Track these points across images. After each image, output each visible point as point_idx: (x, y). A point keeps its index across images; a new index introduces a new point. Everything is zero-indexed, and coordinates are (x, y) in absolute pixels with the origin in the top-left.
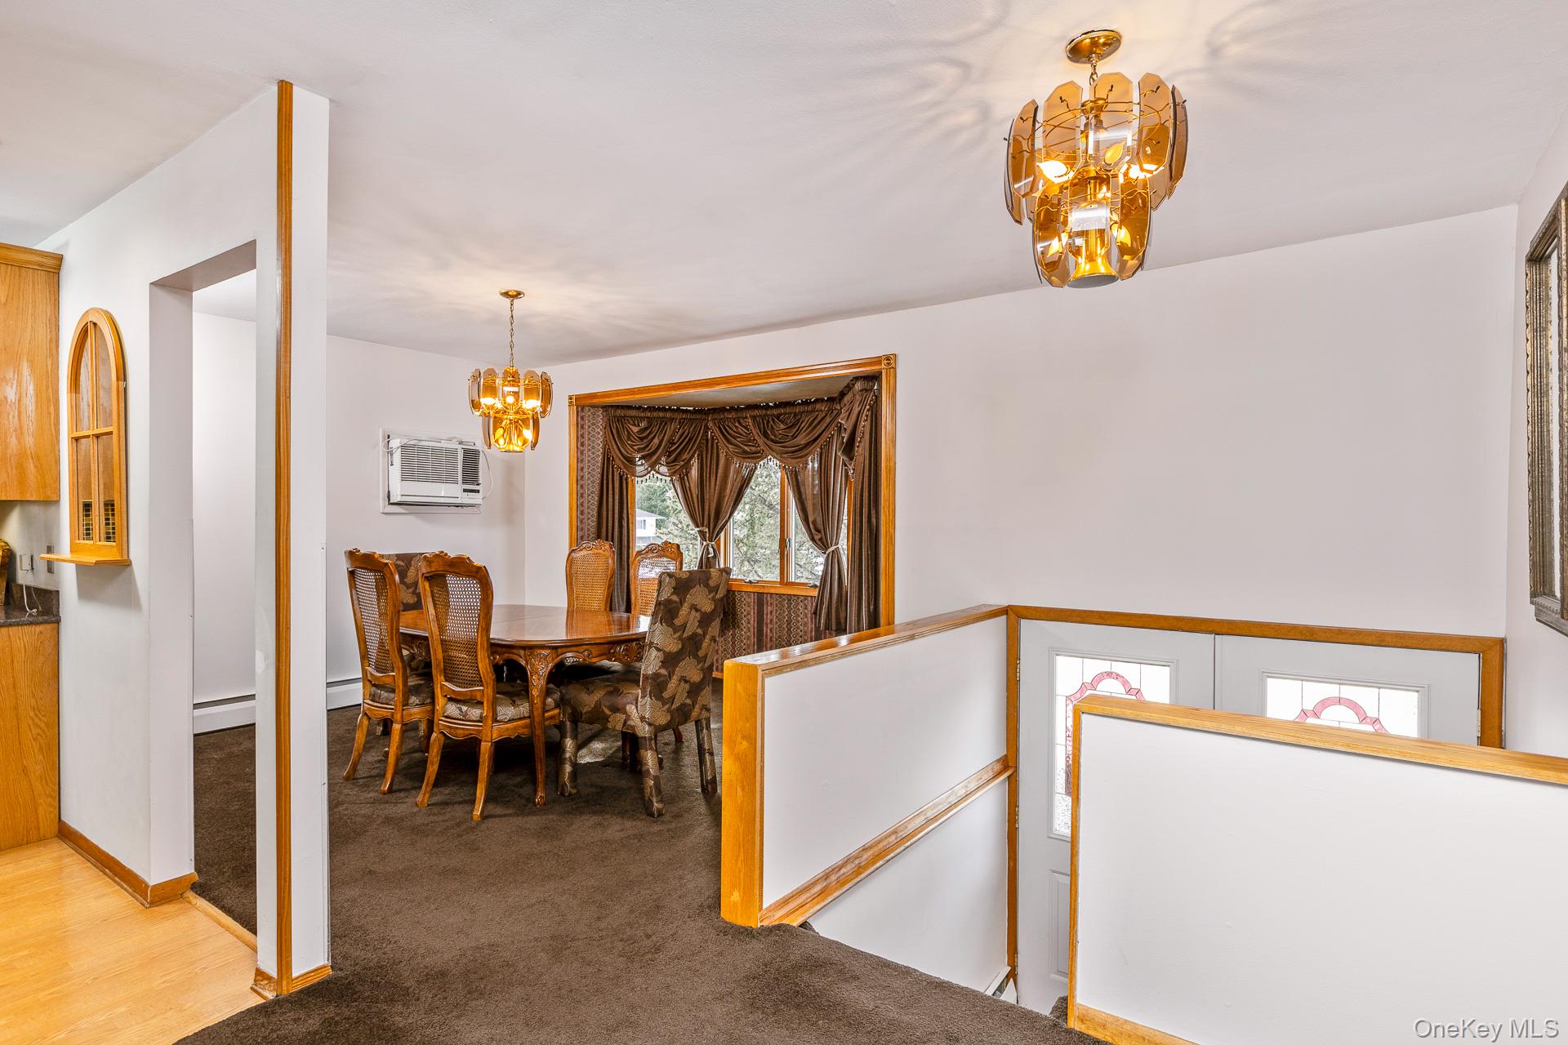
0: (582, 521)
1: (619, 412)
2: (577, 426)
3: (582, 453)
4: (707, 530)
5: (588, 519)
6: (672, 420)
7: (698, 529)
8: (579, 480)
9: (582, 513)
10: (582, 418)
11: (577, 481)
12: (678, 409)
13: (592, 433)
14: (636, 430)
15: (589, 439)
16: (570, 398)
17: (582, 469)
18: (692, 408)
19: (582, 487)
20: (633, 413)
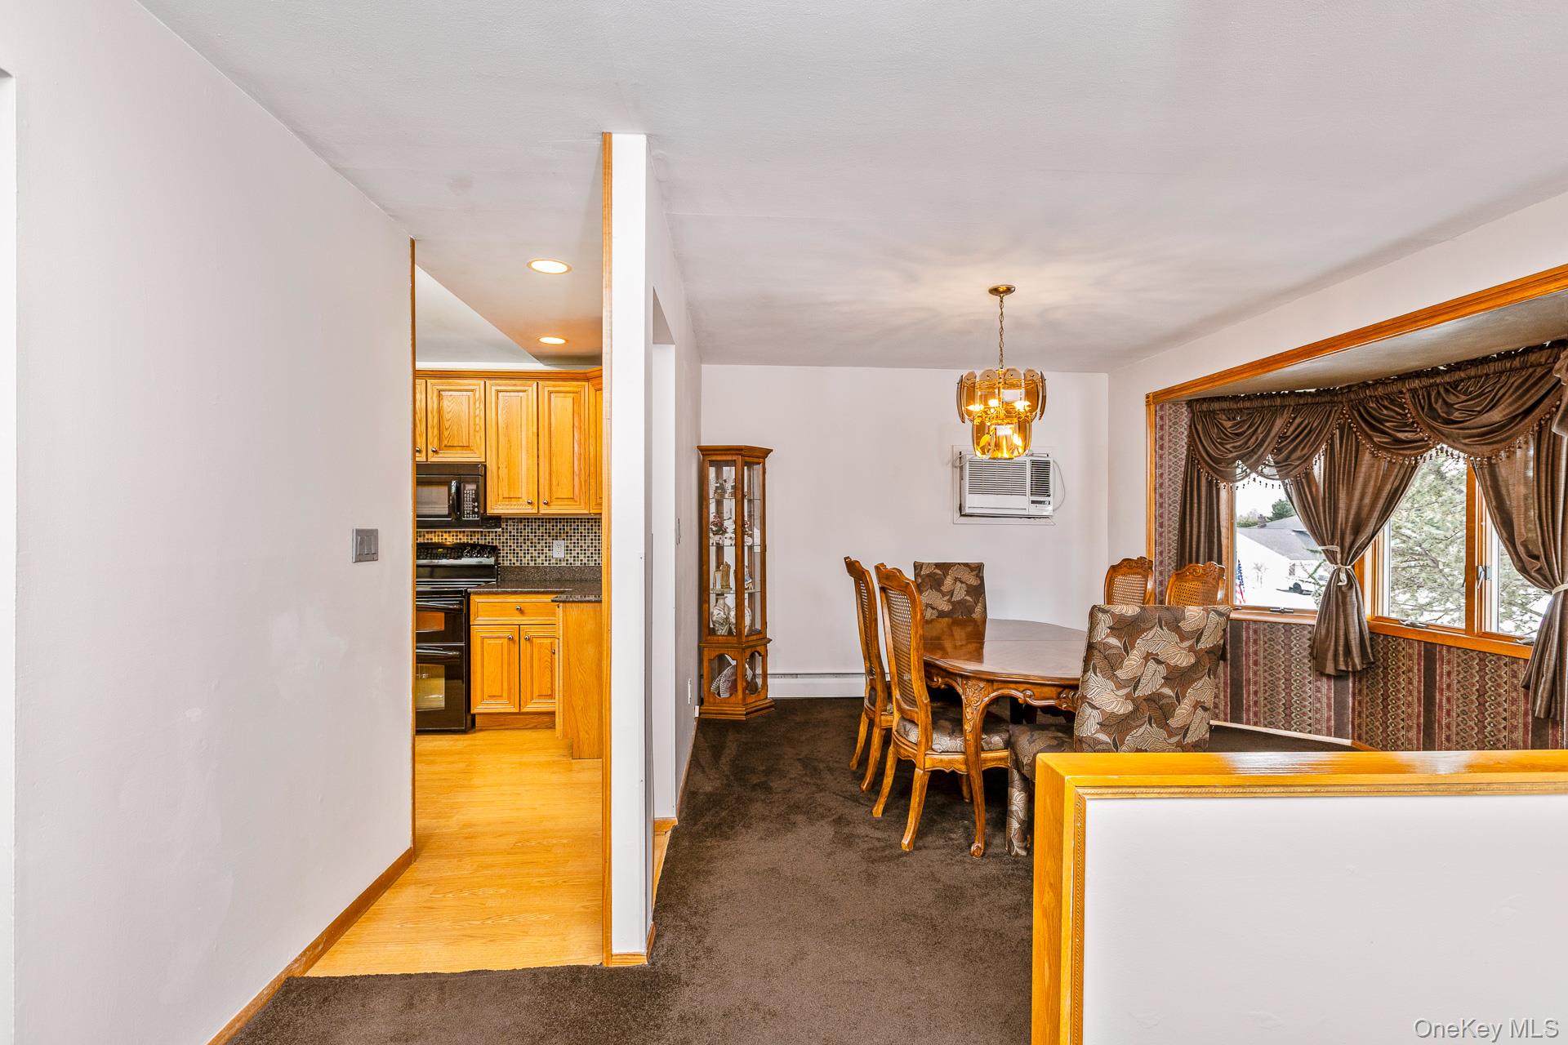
0: (1161, 535)
1: (1205, 407)
2: (1156, 427)
3: (1161, 457)
4: (1338, 549)
5: (1170, 532)
6: (1284, 407)
7: (1324, 548)
8: (1158, 488)
9: (1161, 525)
10: (1162, 418)
11: (1155, 489)
12: (1292, 393)
13: (1174, 434)
14: (1228, 424)
15: (1170, 441)
16: (1148, 397)
17: (1161, 475)
18: (1313, 390)
19: (1161, 495)
20: (1225, 405)
